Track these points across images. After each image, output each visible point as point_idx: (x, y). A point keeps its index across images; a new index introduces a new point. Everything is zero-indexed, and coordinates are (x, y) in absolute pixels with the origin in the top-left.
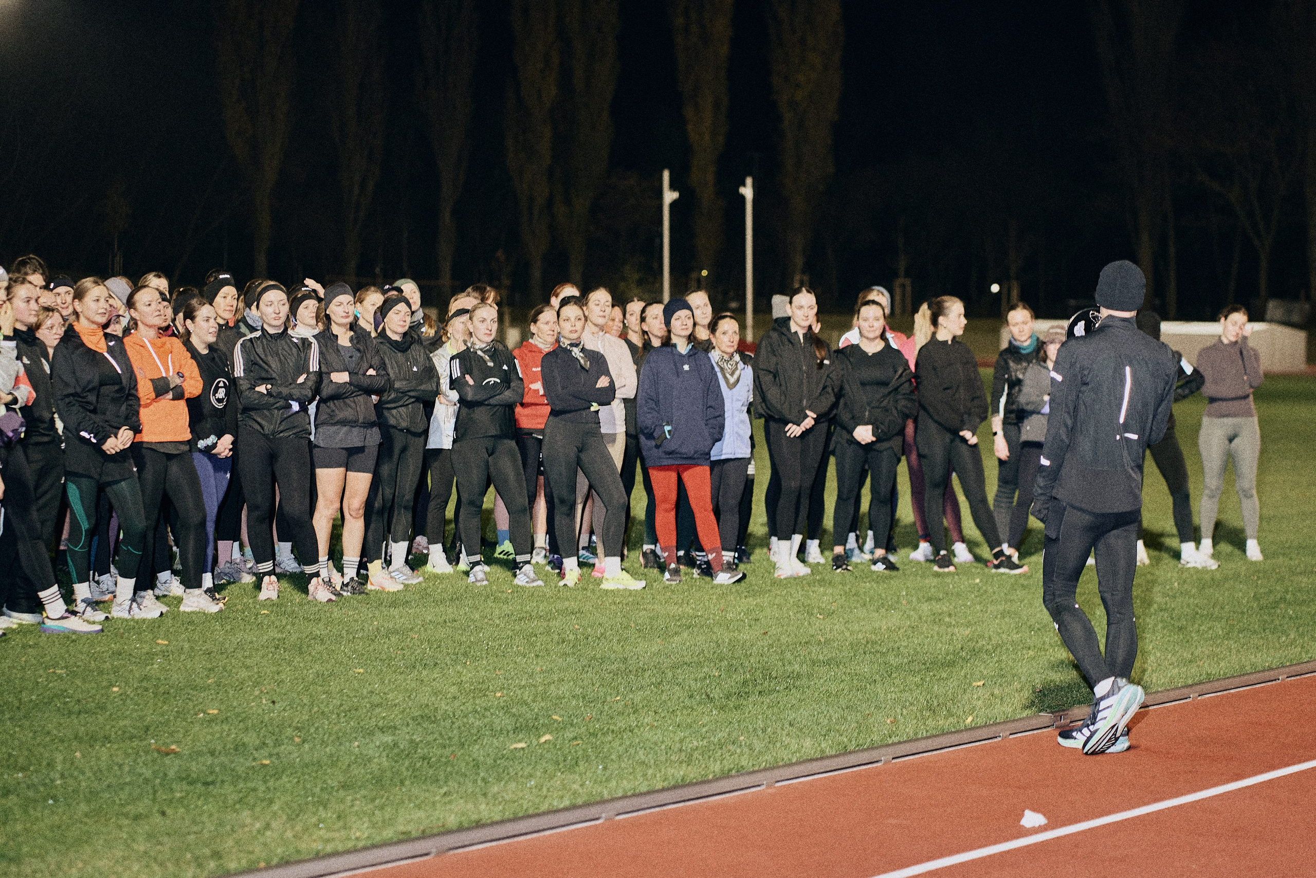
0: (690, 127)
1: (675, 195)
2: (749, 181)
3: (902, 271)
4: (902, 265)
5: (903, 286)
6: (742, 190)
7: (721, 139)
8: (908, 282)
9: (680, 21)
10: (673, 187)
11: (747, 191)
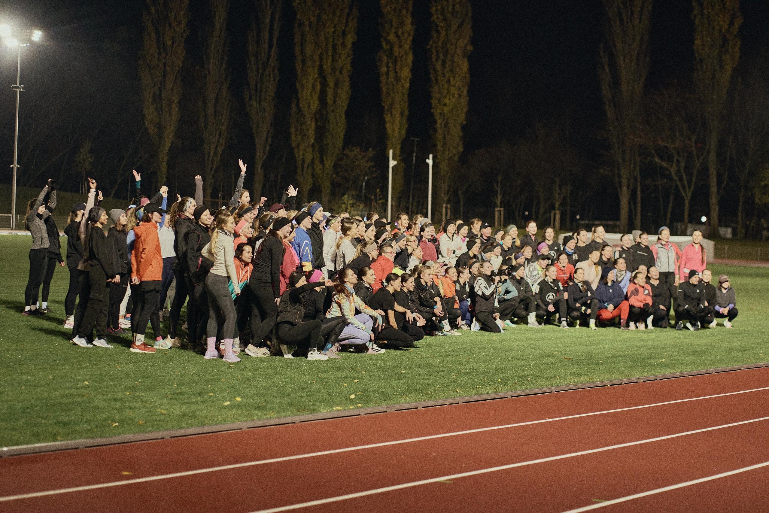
0: (388, 125)
1: (395, 163)
2: (431, 156)
3: (499, 204)
4: (499, 200)
5: (500, 211)
6: (427, 161)
7: (403, 132)
8: (502, 209)
9: (384, 69)
10: (394, 159)
11: (430, 162)
